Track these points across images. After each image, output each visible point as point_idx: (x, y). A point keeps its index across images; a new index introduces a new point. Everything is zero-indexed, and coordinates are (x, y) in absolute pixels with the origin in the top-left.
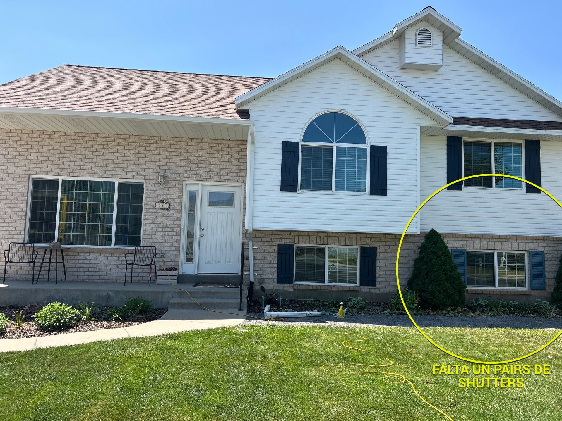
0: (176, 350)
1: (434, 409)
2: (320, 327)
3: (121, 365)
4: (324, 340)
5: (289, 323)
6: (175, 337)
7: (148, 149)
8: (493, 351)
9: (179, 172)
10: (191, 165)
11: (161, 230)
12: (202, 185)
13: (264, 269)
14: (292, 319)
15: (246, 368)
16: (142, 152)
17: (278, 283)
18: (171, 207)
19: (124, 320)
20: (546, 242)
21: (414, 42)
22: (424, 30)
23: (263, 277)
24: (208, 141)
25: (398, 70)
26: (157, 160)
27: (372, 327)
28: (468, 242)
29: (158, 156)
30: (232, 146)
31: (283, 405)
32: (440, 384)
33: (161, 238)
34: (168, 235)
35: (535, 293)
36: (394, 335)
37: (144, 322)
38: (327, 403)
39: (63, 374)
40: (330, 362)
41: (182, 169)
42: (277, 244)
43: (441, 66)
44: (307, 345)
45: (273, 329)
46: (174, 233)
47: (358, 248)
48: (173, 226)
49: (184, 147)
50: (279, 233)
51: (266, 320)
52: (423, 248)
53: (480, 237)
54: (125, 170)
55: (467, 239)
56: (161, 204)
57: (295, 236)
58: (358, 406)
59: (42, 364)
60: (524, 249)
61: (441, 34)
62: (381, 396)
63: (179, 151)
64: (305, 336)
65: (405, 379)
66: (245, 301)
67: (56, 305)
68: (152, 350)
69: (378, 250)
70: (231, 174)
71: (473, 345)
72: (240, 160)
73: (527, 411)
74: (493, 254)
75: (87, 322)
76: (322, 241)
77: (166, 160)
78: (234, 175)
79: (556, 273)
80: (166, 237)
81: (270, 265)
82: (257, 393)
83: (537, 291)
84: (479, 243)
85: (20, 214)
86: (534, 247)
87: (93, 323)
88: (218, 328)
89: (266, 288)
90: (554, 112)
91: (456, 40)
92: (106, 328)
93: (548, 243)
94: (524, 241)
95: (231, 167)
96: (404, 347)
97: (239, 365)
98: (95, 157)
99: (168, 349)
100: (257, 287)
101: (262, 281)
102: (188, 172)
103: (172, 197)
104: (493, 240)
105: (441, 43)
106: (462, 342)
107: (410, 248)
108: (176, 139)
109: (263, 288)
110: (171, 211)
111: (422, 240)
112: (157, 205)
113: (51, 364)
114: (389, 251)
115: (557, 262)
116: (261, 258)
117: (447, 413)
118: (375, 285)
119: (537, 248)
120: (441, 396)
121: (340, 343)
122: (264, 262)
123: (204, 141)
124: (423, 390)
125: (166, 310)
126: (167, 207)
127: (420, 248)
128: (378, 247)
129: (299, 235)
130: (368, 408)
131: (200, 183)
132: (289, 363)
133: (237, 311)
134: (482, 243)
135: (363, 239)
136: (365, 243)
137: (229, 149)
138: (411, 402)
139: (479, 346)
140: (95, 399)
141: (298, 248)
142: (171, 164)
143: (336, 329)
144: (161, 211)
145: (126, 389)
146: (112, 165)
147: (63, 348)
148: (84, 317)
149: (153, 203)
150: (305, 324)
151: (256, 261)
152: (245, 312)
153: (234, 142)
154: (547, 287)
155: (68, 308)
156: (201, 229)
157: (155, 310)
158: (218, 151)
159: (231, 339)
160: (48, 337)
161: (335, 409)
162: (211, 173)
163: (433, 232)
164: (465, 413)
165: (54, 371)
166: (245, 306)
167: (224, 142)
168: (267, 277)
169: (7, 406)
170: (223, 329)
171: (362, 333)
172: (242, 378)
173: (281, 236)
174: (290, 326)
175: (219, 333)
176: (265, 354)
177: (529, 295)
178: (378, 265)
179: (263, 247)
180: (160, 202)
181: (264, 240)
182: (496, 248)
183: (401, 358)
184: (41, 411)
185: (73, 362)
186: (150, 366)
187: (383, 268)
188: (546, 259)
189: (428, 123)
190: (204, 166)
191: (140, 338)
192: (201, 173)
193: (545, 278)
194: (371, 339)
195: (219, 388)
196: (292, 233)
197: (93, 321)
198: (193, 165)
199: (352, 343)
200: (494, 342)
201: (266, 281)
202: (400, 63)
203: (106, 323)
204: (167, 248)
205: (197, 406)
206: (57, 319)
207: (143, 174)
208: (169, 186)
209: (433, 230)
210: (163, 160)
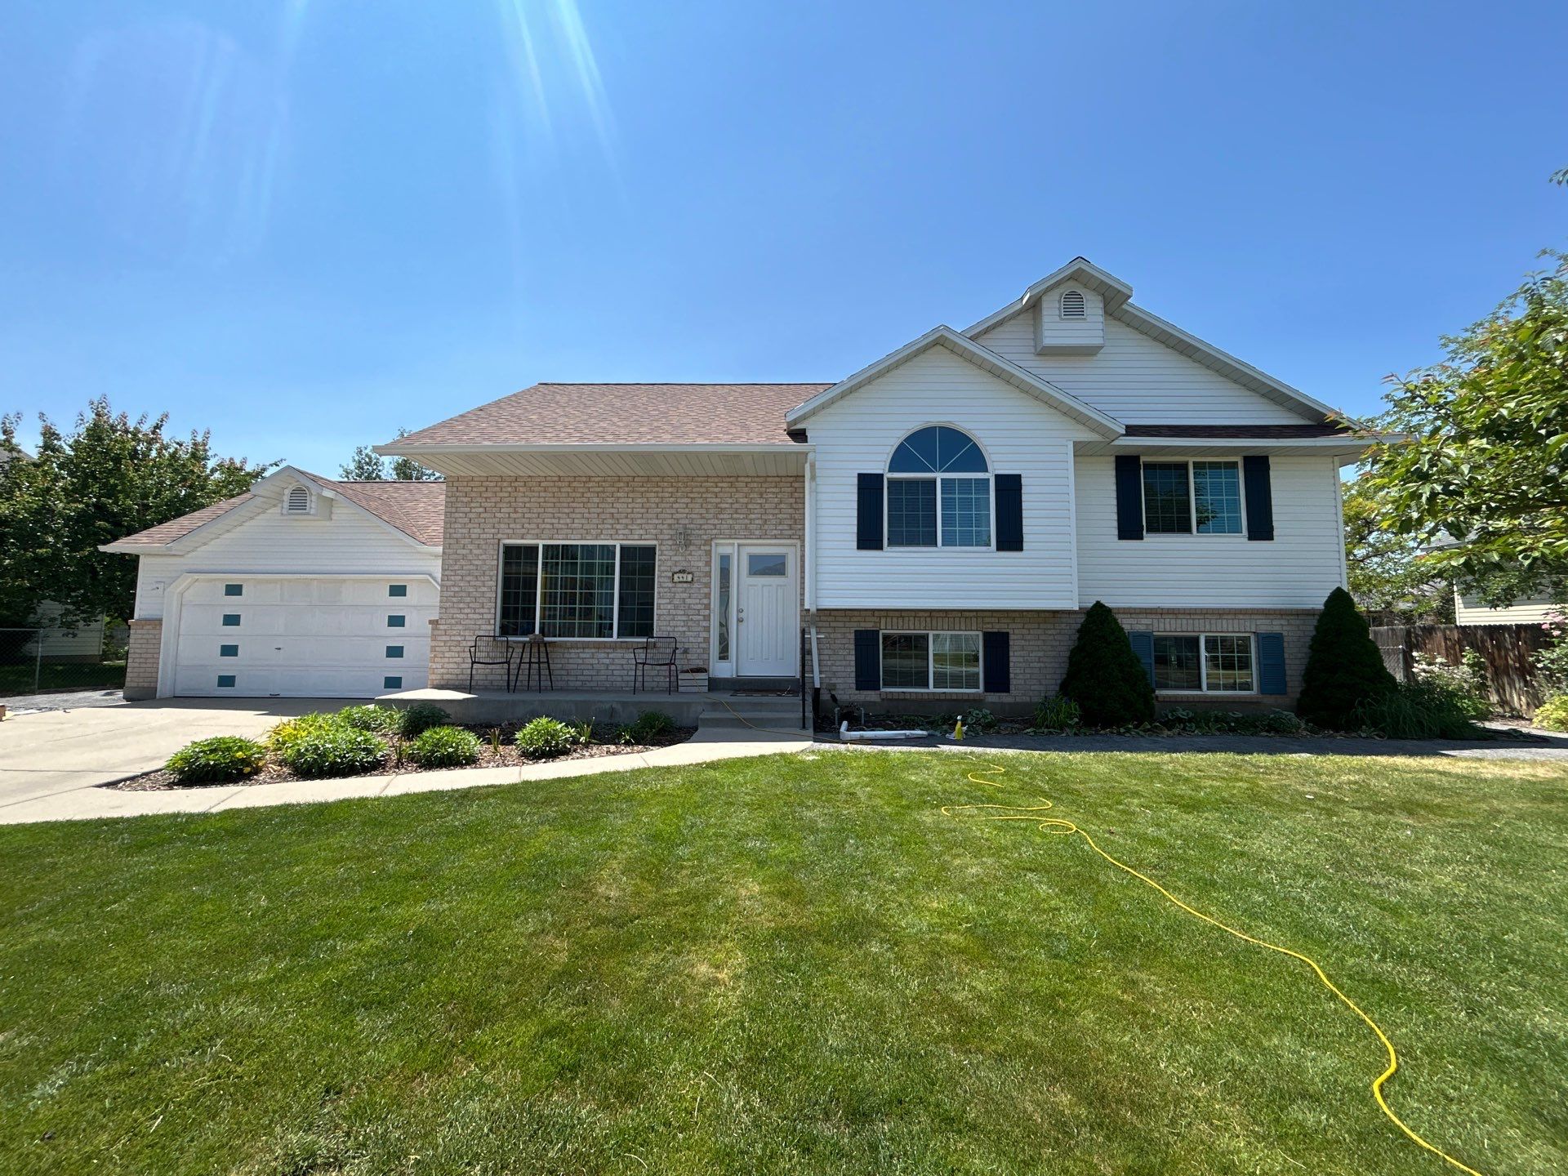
0: (717, 784)
1: (1128, 872)
2: (929, 754)
3: (642, 804)
4: (939, 771)
5: (880, 747)
6: (713, 766)
7: (660, 495)
8: (1211, 786)
9: (705, 527)
10: (722, 516)
11: (682, 612)
12: (739, 545)
13: (834, 669)
14: (884, 742)
15: (826, 811)
16: (652, 500)
17: (857, 689)
18: (695, 579)
19: (638, 743)
20: (1284, 617)
21: (1057, 312)
22: (1073, 293)
23: (834, 681)
24: (747, 480)
25: (1032, 357)
26: (674, 511)
27: (1010, 752)
28: (1155, 621)
29: (674, 506)
30: (781, 485)
31: (890, 863)
32: (1133, 836)
33: (682, 624)
34: (692, 620)
35: (1269, 700)
36: (1046, 764)
37: (666, 746)
38: (957, 862)
39: (564, 815)
40: (953, 803)
41: (709, 522)
42: (853, 630)
43: (1101, 347)
44: (913, 778)
45: (857, 756)
46: (701, 618)
47: (980, 634)
48: (699, 607)
49: (711, 489)
50: (856, 613)
51: (845, 743)
52: (1083, 632)
53: (1174, 613)
54: (630, 527)
55: (1153, 616)
56: (681, 575)
57: (880, 617)
58: (1007, 867)
59: (535, 802)
60: (1248, 629)
61: (1100, 298)
62: (1041, 852)
63: (704, 496)
64: (908, 765)
65: (1075, 829)
66: (810, 715)
67: (544, 720)
68: (684, 785)
69: (1012, 637)
70: (780, 527)
71: (1178, 778)
72: (794, 506)
73: (1286, 878)
74: (1197, 639)
75: (587, 745)
76: (923, 624)
77: (687, 511)
78: (786, 527)
79: (1304, 667)
80: (690, 623)
81: (844, 663)
82: (847, 845)
83: (1273, 696)
84: (1173, 621)
85: (488, 595)
86: (1265, 626)
87: (595, 748)
88: (775, 754)
89: (838, 697)
90: (1290, 410)
91: (1124, 306)
92: (614, 754)
93: (1288, 620)
94: (1247, 617)
95: (780, 516)
96: (1065, 781)
97: (815, 806)
98: (587, 511)
99: (706, 783)
100: (825, 696)
101: (832, 688)
102: (718, 527)
103: (697, 564)
104: (1196, 617)
105: (1101, 312)
106: (1159, 774)
107: (1063, 632)
108: (699, 479)
109: (834, 698)
110: (696, 585)
111: (1082, 619)
112: (676, 576)
113: (546, 802)
114: (1029, 637)
115: (1306, 650)
116: (830, 652)
117: (1150, 878)
118: (1007, 690)
119: (1269, 628)
120: (1136, 853)
121: (964, 774)
122: (835, 657)
123: (739, 479)
124: (1106, 844)
125: (696, 729)
126: (690, 579)
127: (1079, 631)
128: (1011, 632)
129: (886, 616)
130: (1023, 869)
131: (736, 542)
132: (889, 804)
133: (798, 731)
134: (1179, 621)
135: (987, 620)
136: (990, 626)
137: (777, 490)
138: (1088, 861)
139: (1187, 780)
140: (613, 850)
141: (886, 637)
142: (694, 516)
143: (954, 755)
144: (680, 585)
145: (655, 837)
146: (611, 521)
147: (559, 780)
148: (582, 739)
149: (670, 574)
150: (904, 749)
151: (822, 657)
152: (810, 732)
153: (783, 479)
154: (1289, 690)
155: (560, 726)
156: (740, 611)
157: (680, 729)
158: (761, 494)
159: (796, 770)
160: (536, 765)
161: (974, 871)
162: (751, 527)
163: (1098, 605)
164: (1180, 879)
165: (551, 812)
166: (810, 723)
167: (769, 479)
168: (839, 681)
169: (494, 858)
170: (782, 755)
171: (996, 761)
172: (821, 825)
173: (859, 619)
174: (883, 752)
175: (777, 761)
176: (852, 790)
177: (1257, 703)
178: (1011, 659)
179: (832, 636)
180: (680, 572)
181: (832, 624)
182: (1202, 629)
183: (1064, 797)
184: (542, 865)
185: (574, 799)
186: (683, 806)
187: (1019, 665)
188: (1285, 644)
189: (1086, 436)
190: (742, 516)
191: (664, 768)
192: (737, 527)
193: (1285, 675)
194: (1011, 770)
195: (789, 838)
196: (876, 614)
197: (595, 744)
198: (725, 516)
199: (983, 777)
200: (1209, 773)
201: (838, 687)
202: (1035, 347)
203: (613, 748)
204: (691, 639)
205: (761, 864)
206: (547, 741)
207: (654, 532)
208: (692, 548)
209: (1098, 602)
210: (682, 511)
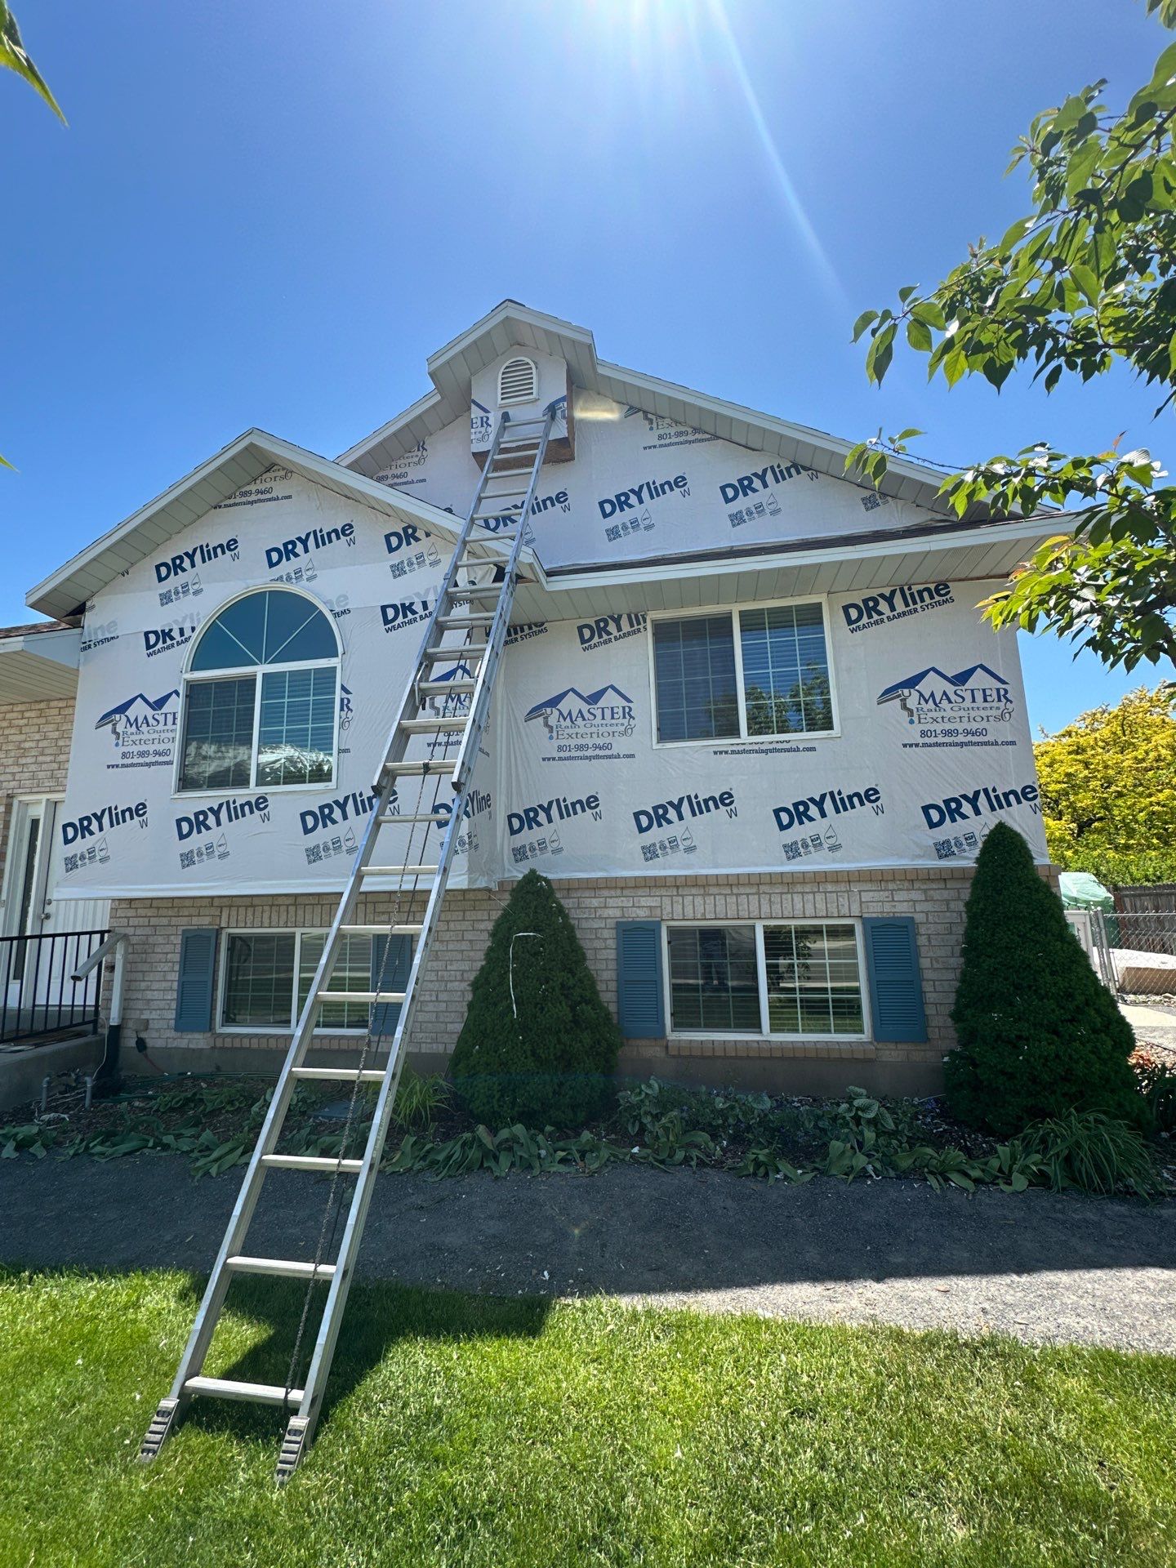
9: (3, 778)
10: (24, 761)
12: (54, 802)
13: (149, 995)
17: (176, 1029)
20: (917, 885)
23: (143, 1014)
28: (667, 901)
35: (892, 1054)
41: (7, 770)
42: (181, 930)
50: (188, 903)
53: (701, 884)
55: (663, 892)
57: (221, 907)
60: (845, 911)
61: (561, 364)
63: (6, 732)
74: (749, 933)
76: (283, 917)
83: (900, 1046)
84: (699, 900)
86: (879, 903)
89: (150, 1043)
93: (925, 891)
94: (843, 887)
100: (128, 1041)
101: (141, 1026)
102: (17, 776)
108: (5, 709)
116: (145, 967)
119: (888, 908)
123: (51, 705)
129: (230, 907)
134: (710, 900)
135: (382, 907)
136: (385, 917)
141: (233, 939)
151: (128, 976)
154: (933, 1033)
156: (47, 903)
163: (533, 878)
168: (154, 1015)
173: (193, 911)
179: (151, 941)
181: (150, 921)
182: (758, 914)
187: (430, 986)
188: (922, 940)
190: (48, 759)
192: (41, 775)
193: (922, 1004)
196: (214, 902)
198: (29, 760)
201: (151, 1026)
209: (531, 874)
